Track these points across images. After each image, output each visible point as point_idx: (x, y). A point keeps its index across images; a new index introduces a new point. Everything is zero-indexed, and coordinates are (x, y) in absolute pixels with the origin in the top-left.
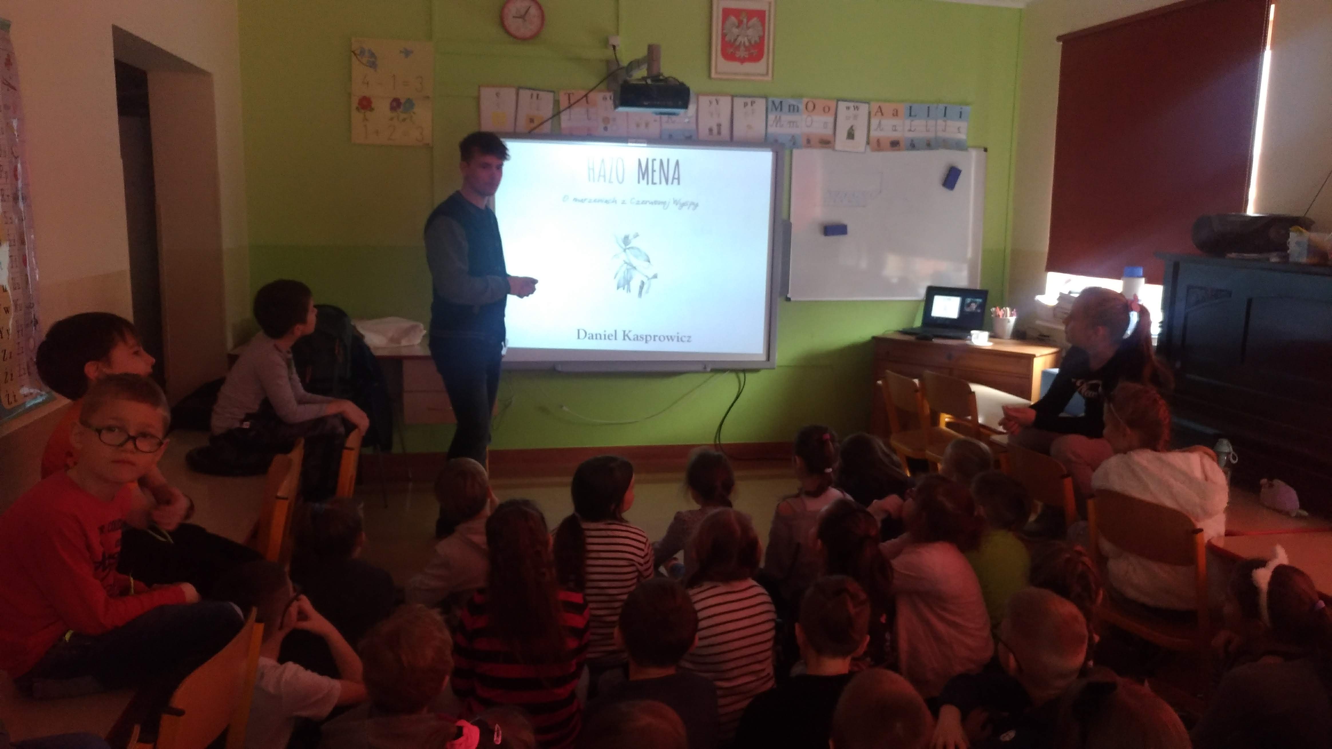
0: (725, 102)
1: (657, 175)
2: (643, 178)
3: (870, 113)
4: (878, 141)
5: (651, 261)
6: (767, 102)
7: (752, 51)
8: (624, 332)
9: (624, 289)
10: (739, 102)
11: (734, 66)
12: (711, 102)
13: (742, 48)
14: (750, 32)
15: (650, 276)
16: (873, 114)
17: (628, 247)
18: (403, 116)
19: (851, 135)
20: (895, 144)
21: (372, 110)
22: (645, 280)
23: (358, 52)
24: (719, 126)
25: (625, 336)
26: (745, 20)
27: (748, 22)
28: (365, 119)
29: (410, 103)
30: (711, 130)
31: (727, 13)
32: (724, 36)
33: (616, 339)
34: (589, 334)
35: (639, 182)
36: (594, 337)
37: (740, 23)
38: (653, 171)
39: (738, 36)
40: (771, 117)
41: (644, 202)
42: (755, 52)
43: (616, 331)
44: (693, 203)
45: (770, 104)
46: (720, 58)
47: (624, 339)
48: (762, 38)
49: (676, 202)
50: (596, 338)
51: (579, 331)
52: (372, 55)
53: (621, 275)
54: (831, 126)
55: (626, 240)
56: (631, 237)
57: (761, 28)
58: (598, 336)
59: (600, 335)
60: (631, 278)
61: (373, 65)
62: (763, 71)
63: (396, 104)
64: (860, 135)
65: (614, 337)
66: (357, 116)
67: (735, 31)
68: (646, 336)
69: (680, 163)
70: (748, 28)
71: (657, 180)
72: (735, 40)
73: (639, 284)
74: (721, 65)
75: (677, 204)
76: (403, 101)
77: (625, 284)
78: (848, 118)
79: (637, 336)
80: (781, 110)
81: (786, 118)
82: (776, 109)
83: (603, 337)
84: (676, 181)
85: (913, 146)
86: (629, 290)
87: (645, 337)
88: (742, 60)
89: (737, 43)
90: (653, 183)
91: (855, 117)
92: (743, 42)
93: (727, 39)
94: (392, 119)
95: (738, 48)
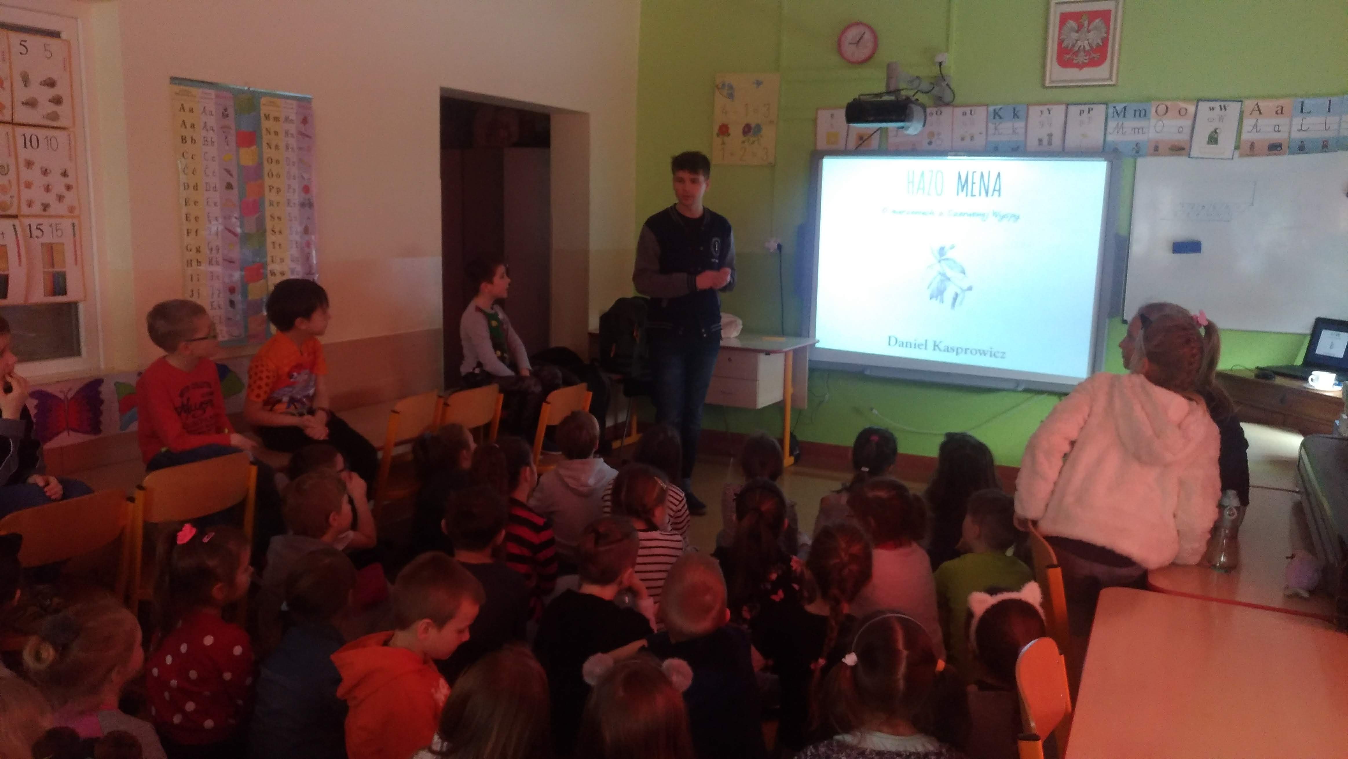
0: (1059, 111)
1: (976, 187)
2: (962, 190)
3: (1242, 113)
4: (1252, 145)
5: (966, 272)
6: (1107, 108)
7: (1093, 55)
8: (935, 342)
9: (937, 299)
10: (1074, 110)
11: (1071, 74)
12: (1042, 112)
13: (1082, 53)
14: (1091, 35)
15: (965, 287)
16: (1246, 114)
17: (944, 258)
18: (752, 139)
19: (1213, 139)
20: (1275, 148)
21: (729, 135)
22: (959, 291)
23: (720, 86)
24: (1050, 135)
25: (936, 346)
26: (1086, 23)
27: (1089, 24)
28: (723, 143)
29: (759, 128)
30: (1040, 141)
31: (1064, 18)
32: (1060, 42)
33: (926, 349)
34: (900, 342)
35: (958, 194)
36: (905, 345)
37: (1080, 27)
38: (973, 183)
39: (1077, 40)
40: (1112, 124)
41: (962, 214)
42: (1095, 56)
43: (926, 341)
44: (1014, 216)
45: (1111, 110)
46: (1057, 67)
47: (934, 349)
48: (1105, 41)
49: (995, 214)
50: (906, 346)
51: (890, 338)
52: (731, 87)
53: (934, 286)
54: (1187, 130)
55: (942, 251)
56: (946, 249)
57: (1104, 30)
58: (909, 345)
59: (911, 344)
60: (945, 289)
61: (731, 96)
62: (1106, 74)
63: (747, 130)
64: (1227, 140)
65: (924, 347)
66: (718, 141)
67: (1074, 36)
68: (957, 349)
69: (1001, 174)
70: (1089, 31)
71: (976, 192)
72: (1073, 46)
73: (953, 295)
74: (1056, 72)
75: (996, 216)
76: (753, 126)
77: (938, 294)
78: (1211, 120)
79: (948, 348)
80: (1124, 116)
81: (1130, 123)
82: (1118, 115)
83: (913, 346)
84: (996, 193)
85: (1302, 148)
86: (942, 301)
87: (955, 350)
88: (1080, 66)
89: (1076, 49)
90: (972, 195)
91: (1221, 119)
92: (1082, 47)
93: (1064, 44)
94: (743, 142)
95: (1076, 53)
